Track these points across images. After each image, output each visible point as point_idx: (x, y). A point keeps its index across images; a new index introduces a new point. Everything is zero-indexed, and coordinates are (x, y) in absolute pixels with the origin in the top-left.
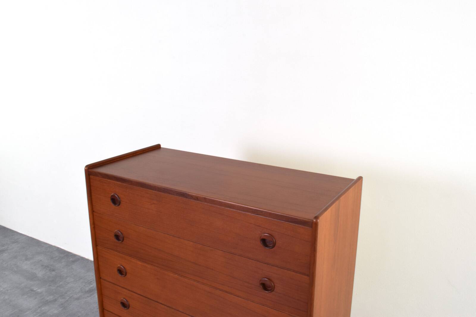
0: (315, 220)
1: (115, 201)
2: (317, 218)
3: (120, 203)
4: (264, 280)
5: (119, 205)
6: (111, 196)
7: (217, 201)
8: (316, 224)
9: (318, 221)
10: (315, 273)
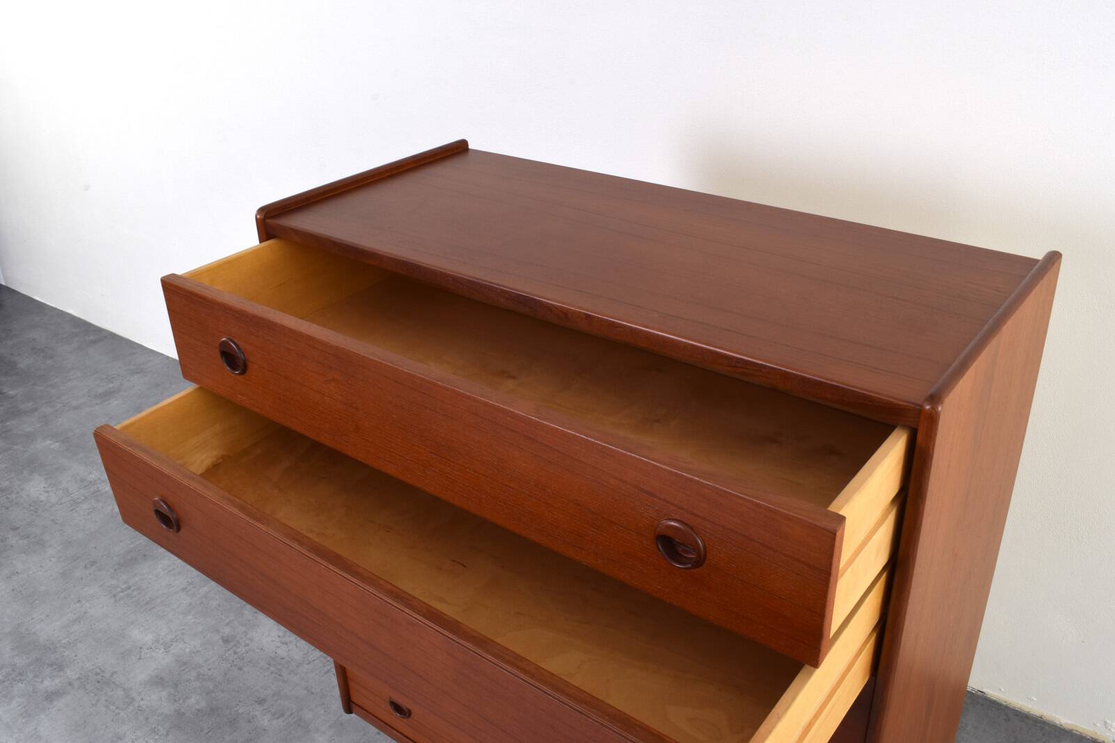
0: (928, 407)
2: (935, 398)
3: (245, 366)
8: (932, 419)
9: (940, 409)
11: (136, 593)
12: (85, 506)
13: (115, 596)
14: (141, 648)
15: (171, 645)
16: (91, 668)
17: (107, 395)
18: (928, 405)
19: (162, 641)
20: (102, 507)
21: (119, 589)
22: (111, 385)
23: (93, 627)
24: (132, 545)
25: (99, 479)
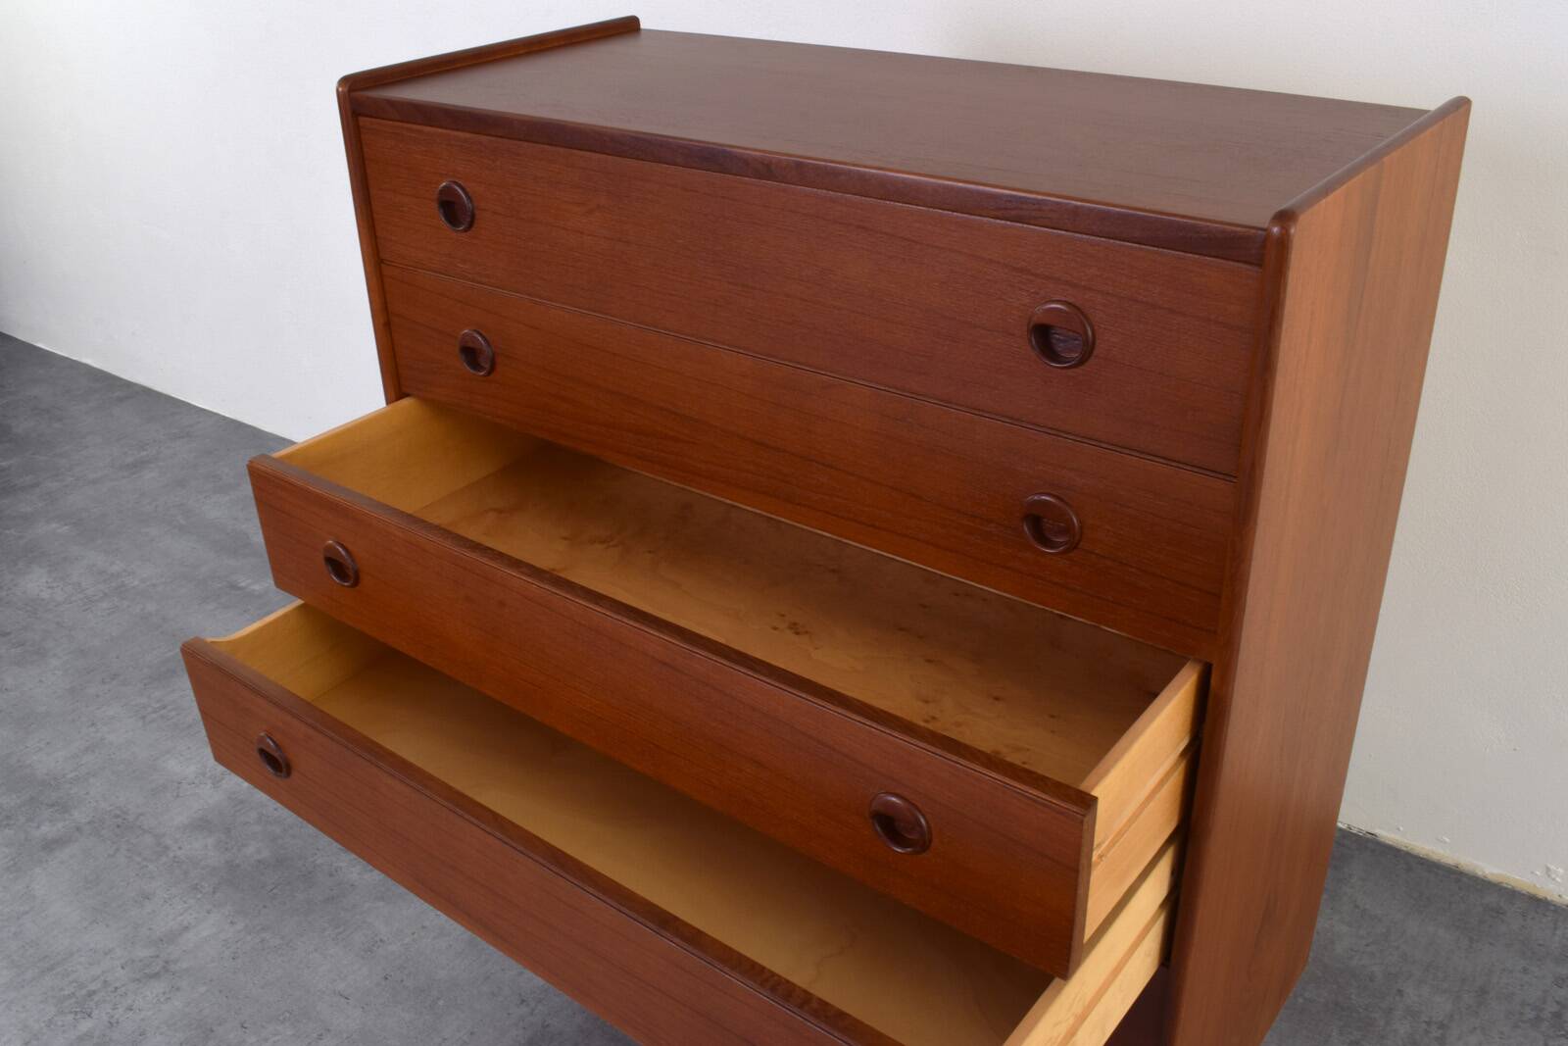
0: (1276, 230)
1: (452, 209)
2: (1285, 217)
3: (473, 216)
4: (1040, 501)
5: (471, 225)
6: (441, 191)
7: (850, 171)
8: (1283, 245)
9: (1292, 231)
10: (1262, 466)
11: (173, 713)
12: (105, 605)
13: (144, 717)
14: (180, 783)
15: (223, 779)
16: (108, 809)
17: (138, 466)
18: (1275, 226)
19: (209, 774)
20: (129, 607)
21: (150, 709)
22: (145, 453)
23: (113, 756)
24: (171, 653)
25: (125, 571)
